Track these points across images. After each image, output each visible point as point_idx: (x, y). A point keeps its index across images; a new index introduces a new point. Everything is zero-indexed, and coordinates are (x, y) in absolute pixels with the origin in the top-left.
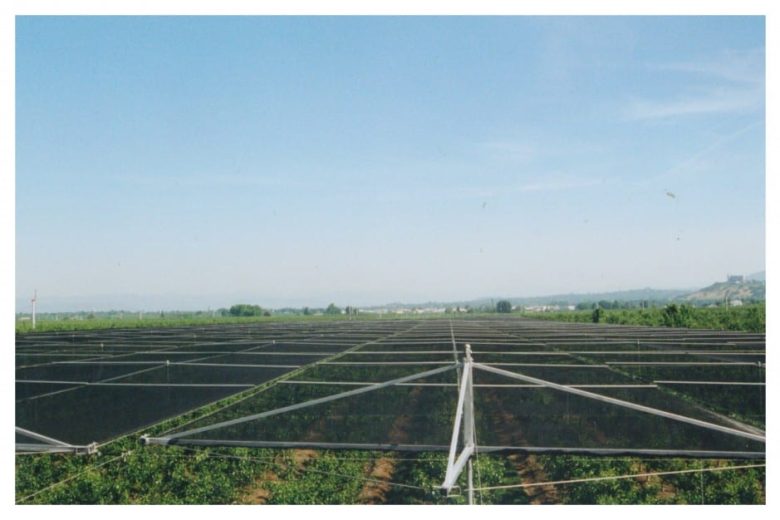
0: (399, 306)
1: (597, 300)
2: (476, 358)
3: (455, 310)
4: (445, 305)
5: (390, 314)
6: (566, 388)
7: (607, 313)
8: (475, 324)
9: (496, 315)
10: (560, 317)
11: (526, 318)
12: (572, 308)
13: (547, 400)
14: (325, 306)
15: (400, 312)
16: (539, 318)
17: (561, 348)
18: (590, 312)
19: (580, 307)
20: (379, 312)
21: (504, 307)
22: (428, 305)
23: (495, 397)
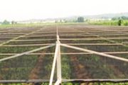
0: (35, 20)
1: (120, 16)
2: (62, 42)
3: (59, 21)
4: (55, 19)
5: (31, 24)
6: (102, 54)
7: (124, 22)
8: (68, 27)
9: (78, 23)
10: (105, 24)
11: (90, 24)
12: (110, 19)
13: (97, 59)
14: (3, 21)
15: (35, 23)
16: (96, 24)
17: (104, 37)
18: (117, 21)
19: (114, 19)
20: (26, 23)
21: (81, 20)
22: (48, 19)
23: (76, 59)
